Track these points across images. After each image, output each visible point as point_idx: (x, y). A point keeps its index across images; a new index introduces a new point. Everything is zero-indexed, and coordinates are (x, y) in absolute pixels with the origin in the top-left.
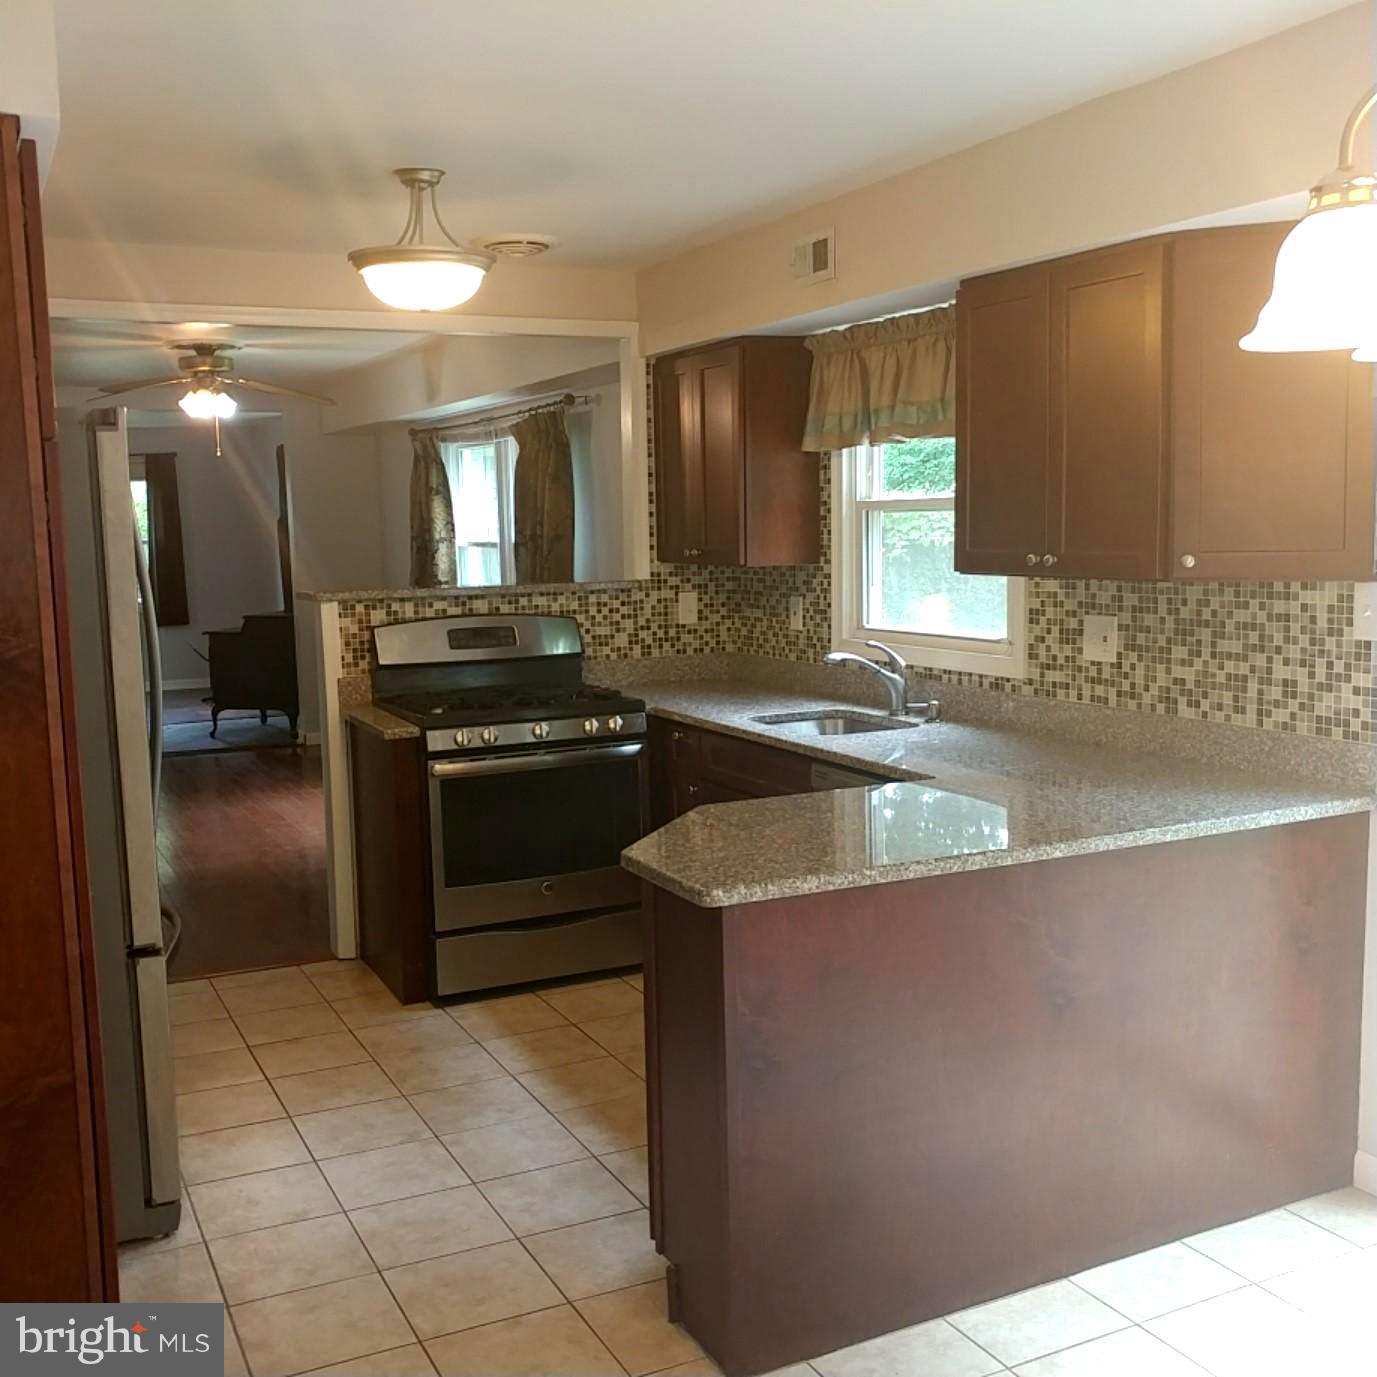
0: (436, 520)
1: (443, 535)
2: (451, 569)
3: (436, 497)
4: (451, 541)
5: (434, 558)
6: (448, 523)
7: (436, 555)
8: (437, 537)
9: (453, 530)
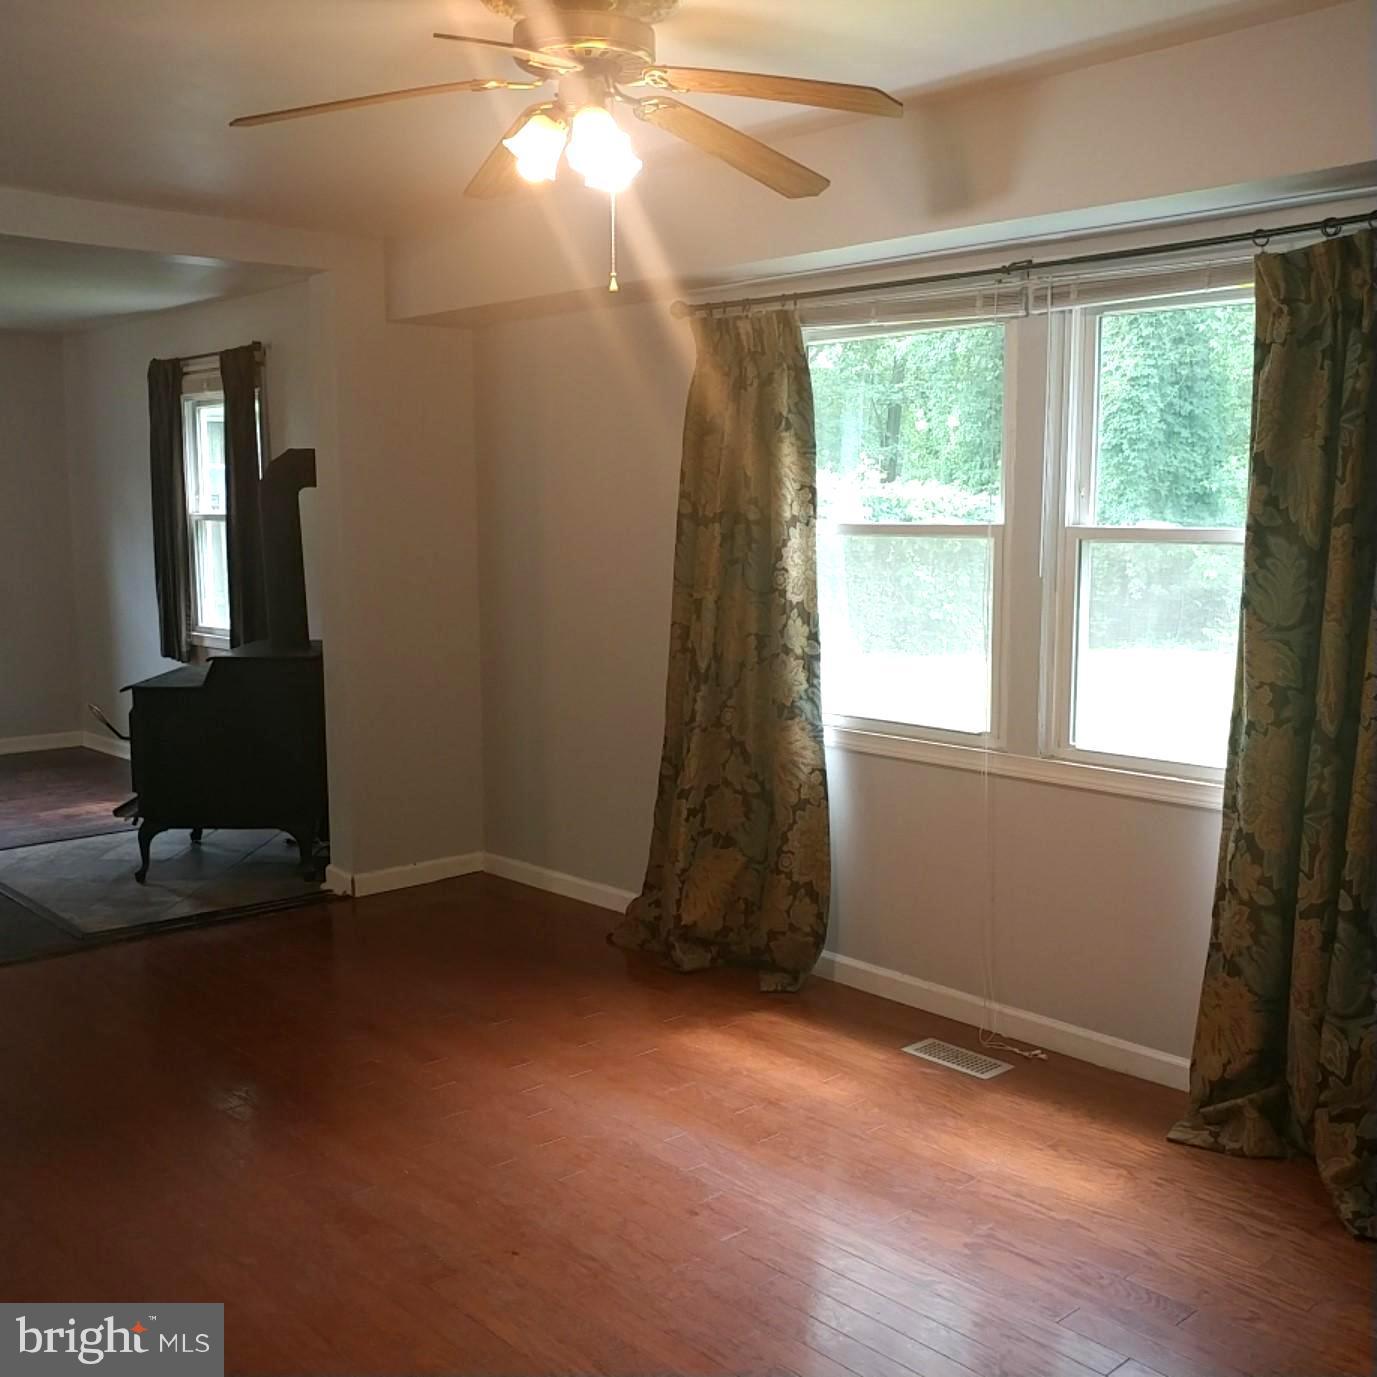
0: (785, 479)
1: (796, 509)
2: (806, 579)
3: (785, 434)
4: (807, 524)
5: (780, 557)
6: (802, 487)
7: (784, 551)
8: (787, 515)
9: (813, 502)
